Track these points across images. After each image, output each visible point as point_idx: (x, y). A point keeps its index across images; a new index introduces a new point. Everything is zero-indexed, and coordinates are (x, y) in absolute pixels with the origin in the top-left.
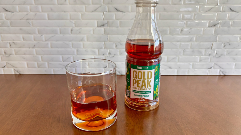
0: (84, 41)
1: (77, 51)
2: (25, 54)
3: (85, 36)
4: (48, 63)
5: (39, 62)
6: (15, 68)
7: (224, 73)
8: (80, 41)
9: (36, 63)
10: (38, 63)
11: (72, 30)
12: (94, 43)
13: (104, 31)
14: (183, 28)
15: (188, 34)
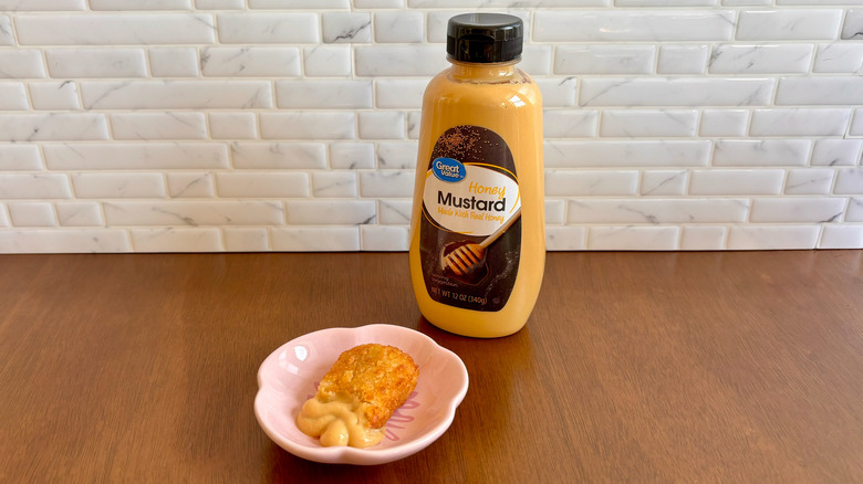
0: (263, 106)
1: (232, 150)
3: (268, 83)
4: (104, 204)
5: (61, 203)
8: (243, 108)
9: (48, 205)
10: (56, 207)
11: (204, 59)
12: (308, 114)
13: (356, 61)
14: (721, 45)
15: (741, 72)
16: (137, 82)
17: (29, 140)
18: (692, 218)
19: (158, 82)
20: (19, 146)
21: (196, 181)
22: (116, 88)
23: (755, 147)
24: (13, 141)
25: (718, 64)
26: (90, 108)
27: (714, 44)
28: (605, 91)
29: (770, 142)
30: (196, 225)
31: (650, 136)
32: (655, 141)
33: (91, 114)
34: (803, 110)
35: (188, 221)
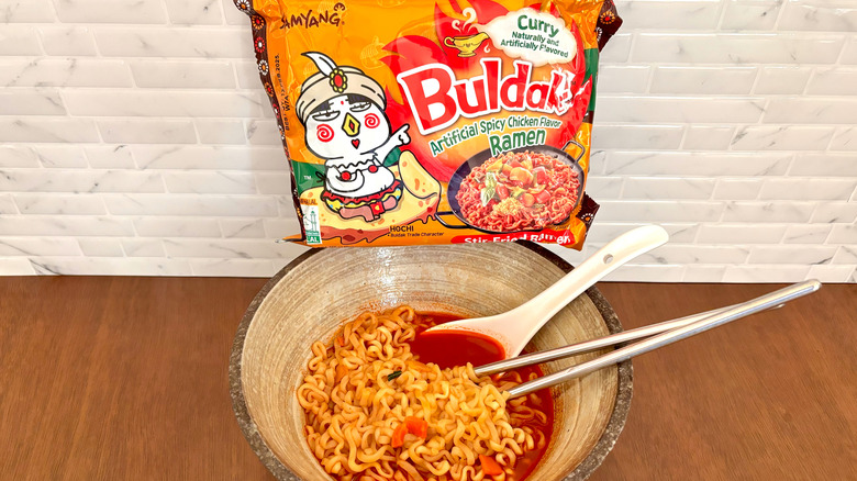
4: (167, 241)
5: (126, 239)
9: (117, 241)
14: (747, 127)
15: (763, 149)
16: (188, 148)
17: (91, 192)
18: (697, 260)
19: (209, 148)
20: (83, 196)
21: (249, 226)
22: (168, 152)
23: (764, 208)
24: (76, 192)
25: (740, 142)
26: (145, 168)
27: (740, 127)
28: (631, 163)
29: (778, 203)
30: (250, 258)
31: (669, 197)
32: (674, 202)
33: (148, 172)
34: (814, 180)
35: (243, 255)
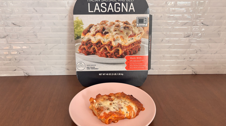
2: (32, 60)
6: (24, 71)
7: (196, 73)
